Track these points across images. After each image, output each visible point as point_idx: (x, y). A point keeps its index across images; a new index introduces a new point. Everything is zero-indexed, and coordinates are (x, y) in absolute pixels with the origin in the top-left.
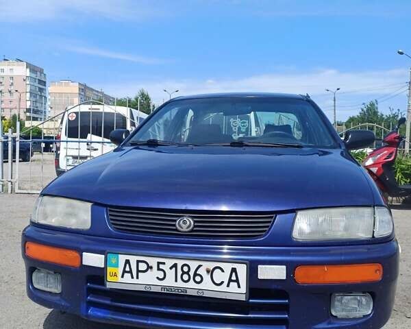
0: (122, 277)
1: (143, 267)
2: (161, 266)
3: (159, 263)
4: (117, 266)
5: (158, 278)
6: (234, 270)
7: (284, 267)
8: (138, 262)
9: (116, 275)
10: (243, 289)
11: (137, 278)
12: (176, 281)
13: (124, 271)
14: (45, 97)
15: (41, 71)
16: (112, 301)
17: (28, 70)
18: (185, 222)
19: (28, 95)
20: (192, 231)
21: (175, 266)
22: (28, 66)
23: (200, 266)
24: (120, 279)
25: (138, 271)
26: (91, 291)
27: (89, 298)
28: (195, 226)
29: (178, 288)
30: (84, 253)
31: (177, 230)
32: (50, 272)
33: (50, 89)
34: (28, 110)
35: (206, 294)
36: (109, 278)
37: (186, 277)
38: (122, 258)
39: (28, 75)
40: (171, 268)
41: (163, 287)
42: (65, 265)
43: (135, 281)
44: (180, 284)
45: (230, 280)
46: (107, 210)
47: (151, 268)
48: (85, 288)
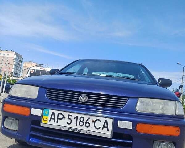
0: (50, 121)
1: (60, 117)
2: (70, 117)
3: (69, 115)
4: (48, 115)
5: (67, 123)
6: (106, 122)
7: (131, 123)
8: (59, 114)
9: (46, 120)
10: (110, 132)
11: (57, 122)
12: (76, 125)
13: (51, 118)
14: (21, 68)
15: (21, 57)
16: (42, 135)
17: (15, 55)
18: (83, 98)
19: (14, 66)
20: (87, 102)
21: (77, 117)
22: (16, 54)
23: (89, 118)
24: (48, 122)
25: (58, 119)
26: (33, 129)
27: (31, 132)
28: (88, 100)
29: (77, 129)
30: (32, 109)
31: (79, 101)
32: (14, 119)
33: (23, 65)
34: (12, 73)
35: (91, 133)
36: (43, 122)
37: (81, 124)
38: (51, 111)
39: (15, 57)
40: (74, 118)
41: (70, 128)
42: (22, 115)
43: (56, 124)
44: (78, 127)
45: (104, 127)
46: (46, 90)
47: (65, 117)
48: (30, 127)
